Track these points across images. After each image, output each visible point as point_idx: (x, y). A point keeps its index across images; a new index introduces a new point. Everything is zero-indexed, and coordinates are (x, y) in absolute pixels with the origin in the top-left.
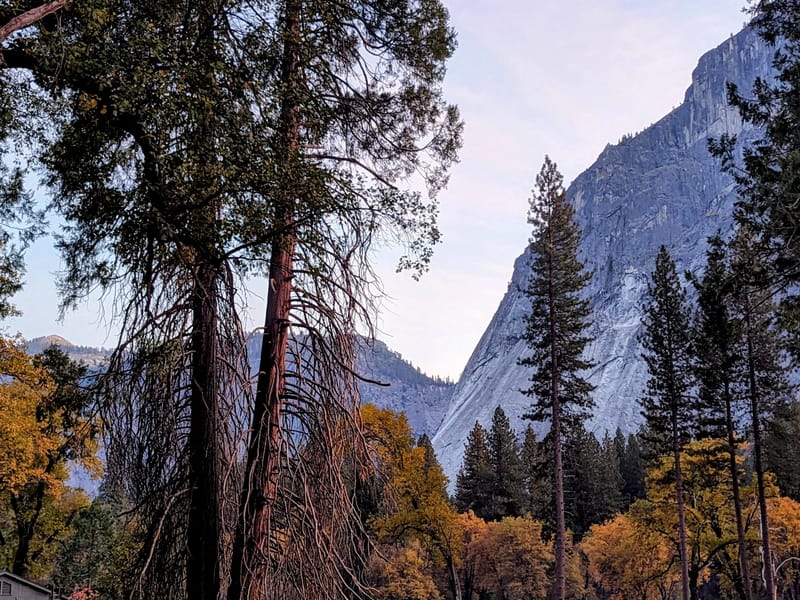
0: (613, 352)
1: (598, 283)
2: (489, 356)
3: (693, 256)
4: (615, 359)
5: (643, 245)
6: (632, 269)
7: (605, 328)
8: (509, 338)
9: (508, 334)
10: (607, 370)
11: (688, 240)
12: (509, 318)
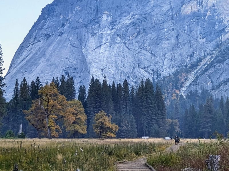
0: (104, 41)
1: (92, 15)
2: (36, 41)
3: (131, 11)
4: (105, 43)
5: (110, 4)
6: (106, 12)
7: (97, 33)
8: (46, 35)
9: (45, 33)
10: (102, 47)
11: (127, 6)
12: (45, 27)
